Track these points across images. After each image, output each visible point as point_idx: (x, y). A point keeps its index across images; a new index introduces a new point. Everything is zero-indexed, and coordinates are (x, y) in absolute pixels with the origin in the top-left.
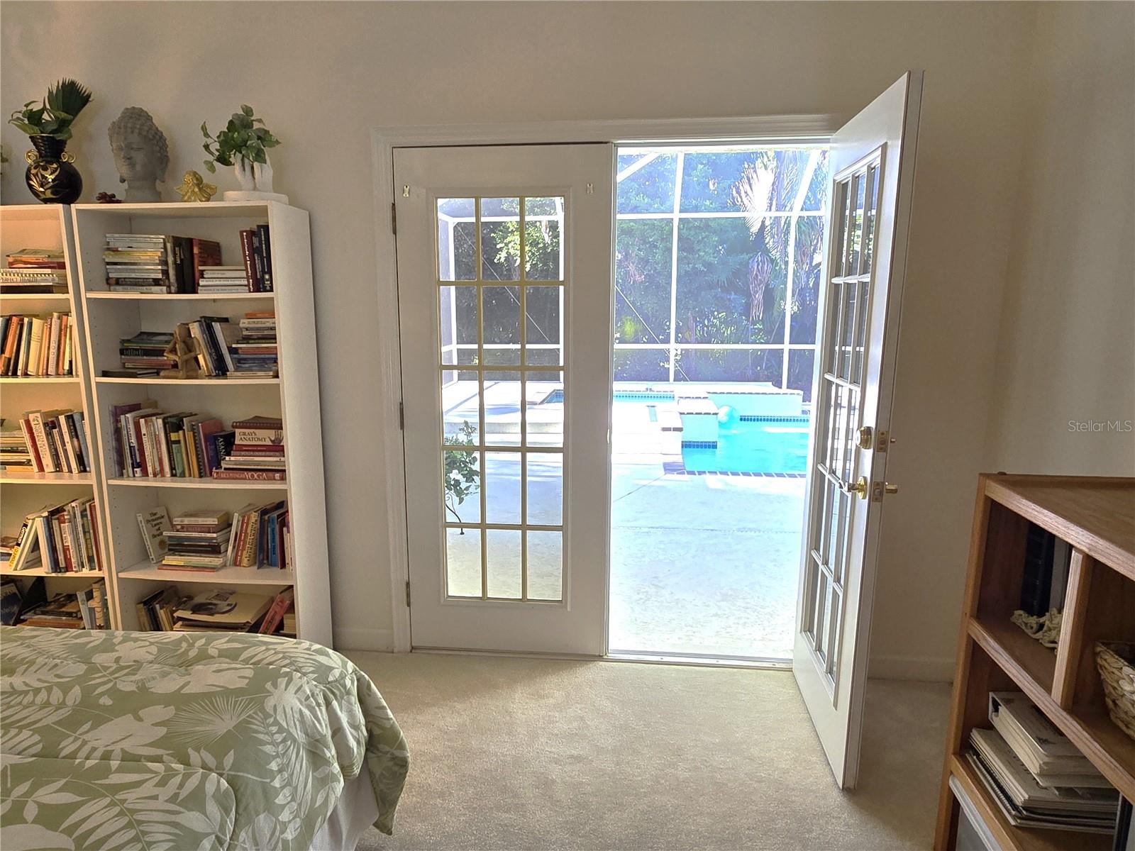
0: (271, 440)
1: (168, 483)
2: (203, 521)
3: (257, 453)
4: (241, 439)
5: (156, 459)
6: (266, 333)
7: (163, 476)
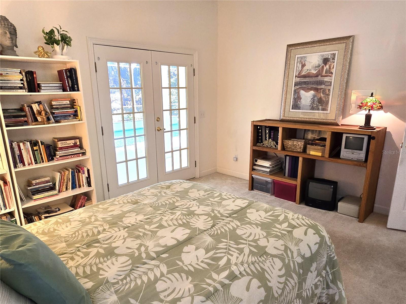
0: (73, 144)
1: (34, 166)
2: (44, 180)
3: (69, 149)
4: (61, 145)
5: (29, 158)
6: (63, 106)
7: (32, 164)
